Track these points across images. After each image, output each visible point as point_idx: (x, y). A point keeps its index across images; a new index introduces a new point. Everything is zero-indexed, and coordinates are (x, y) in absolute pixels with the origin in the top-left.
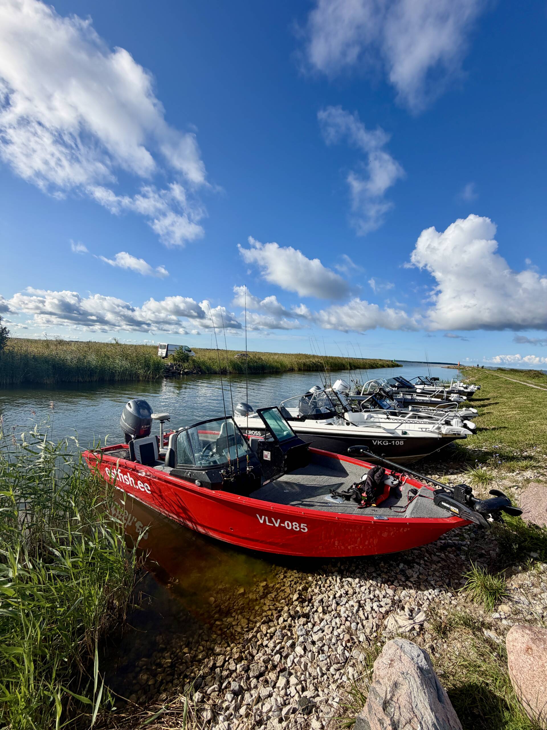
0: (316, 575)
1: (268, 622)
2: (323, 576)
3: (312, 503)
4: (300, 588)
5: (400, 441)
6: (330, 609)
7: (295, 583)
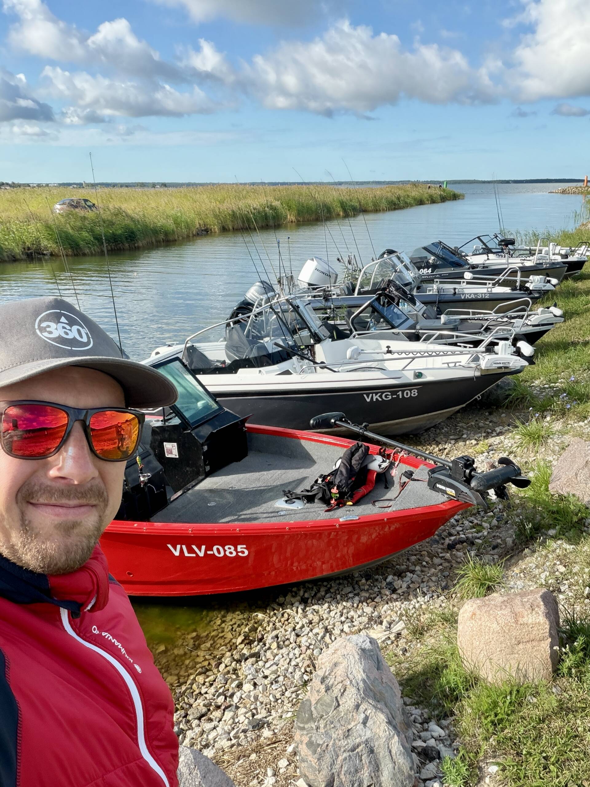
0: (268, 611)
1: (205, 672)
2: (278, 610)
3: (255, 516)
4: (247, 630)
5: (410, 390)
6: (287, 643)
7: (239, 626)
